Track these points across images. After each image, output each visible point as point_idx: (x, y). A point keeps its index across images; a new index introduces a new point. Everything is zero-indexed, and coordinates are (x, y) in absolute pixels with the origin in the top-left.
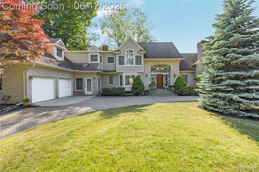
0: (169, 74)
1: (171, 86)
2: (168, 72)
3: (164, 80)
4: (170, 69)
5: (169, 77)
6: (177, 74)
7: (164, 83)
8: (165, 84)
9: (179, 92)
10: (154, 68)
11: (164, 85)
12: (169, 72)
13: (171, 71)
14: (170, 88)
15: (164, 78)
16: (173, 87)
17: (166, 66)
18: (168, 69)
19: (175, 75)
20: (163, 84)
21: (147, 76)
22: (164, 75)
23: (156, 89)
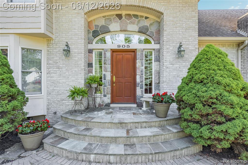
0: (157, 46)
1: (165, 94)
2: (153, 42)
3: (138, 72)
4: (159, 31)
5: (158, 60)
6: (191, 47)
7: (138, 80)
8: (142, 88)
9: (219, 140)
10: (103, 26)
11: (139, 92)
12: (158, 41)
13: (165, 33)
14: (161, 107)
15: (138, 64)
16: (173, 101)
17: (146, 18)
18: (153, 29)
19: (180, 52)
20: (135, 84)
21: (67, 51)
22: (138, 54)
23: (108, 105)
